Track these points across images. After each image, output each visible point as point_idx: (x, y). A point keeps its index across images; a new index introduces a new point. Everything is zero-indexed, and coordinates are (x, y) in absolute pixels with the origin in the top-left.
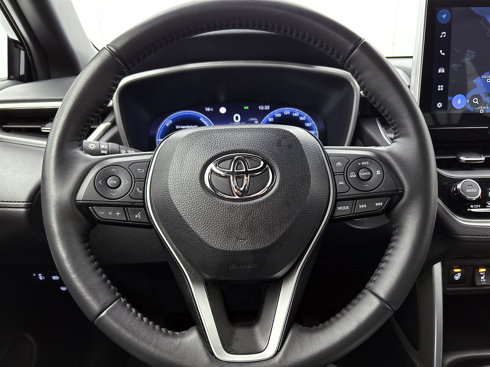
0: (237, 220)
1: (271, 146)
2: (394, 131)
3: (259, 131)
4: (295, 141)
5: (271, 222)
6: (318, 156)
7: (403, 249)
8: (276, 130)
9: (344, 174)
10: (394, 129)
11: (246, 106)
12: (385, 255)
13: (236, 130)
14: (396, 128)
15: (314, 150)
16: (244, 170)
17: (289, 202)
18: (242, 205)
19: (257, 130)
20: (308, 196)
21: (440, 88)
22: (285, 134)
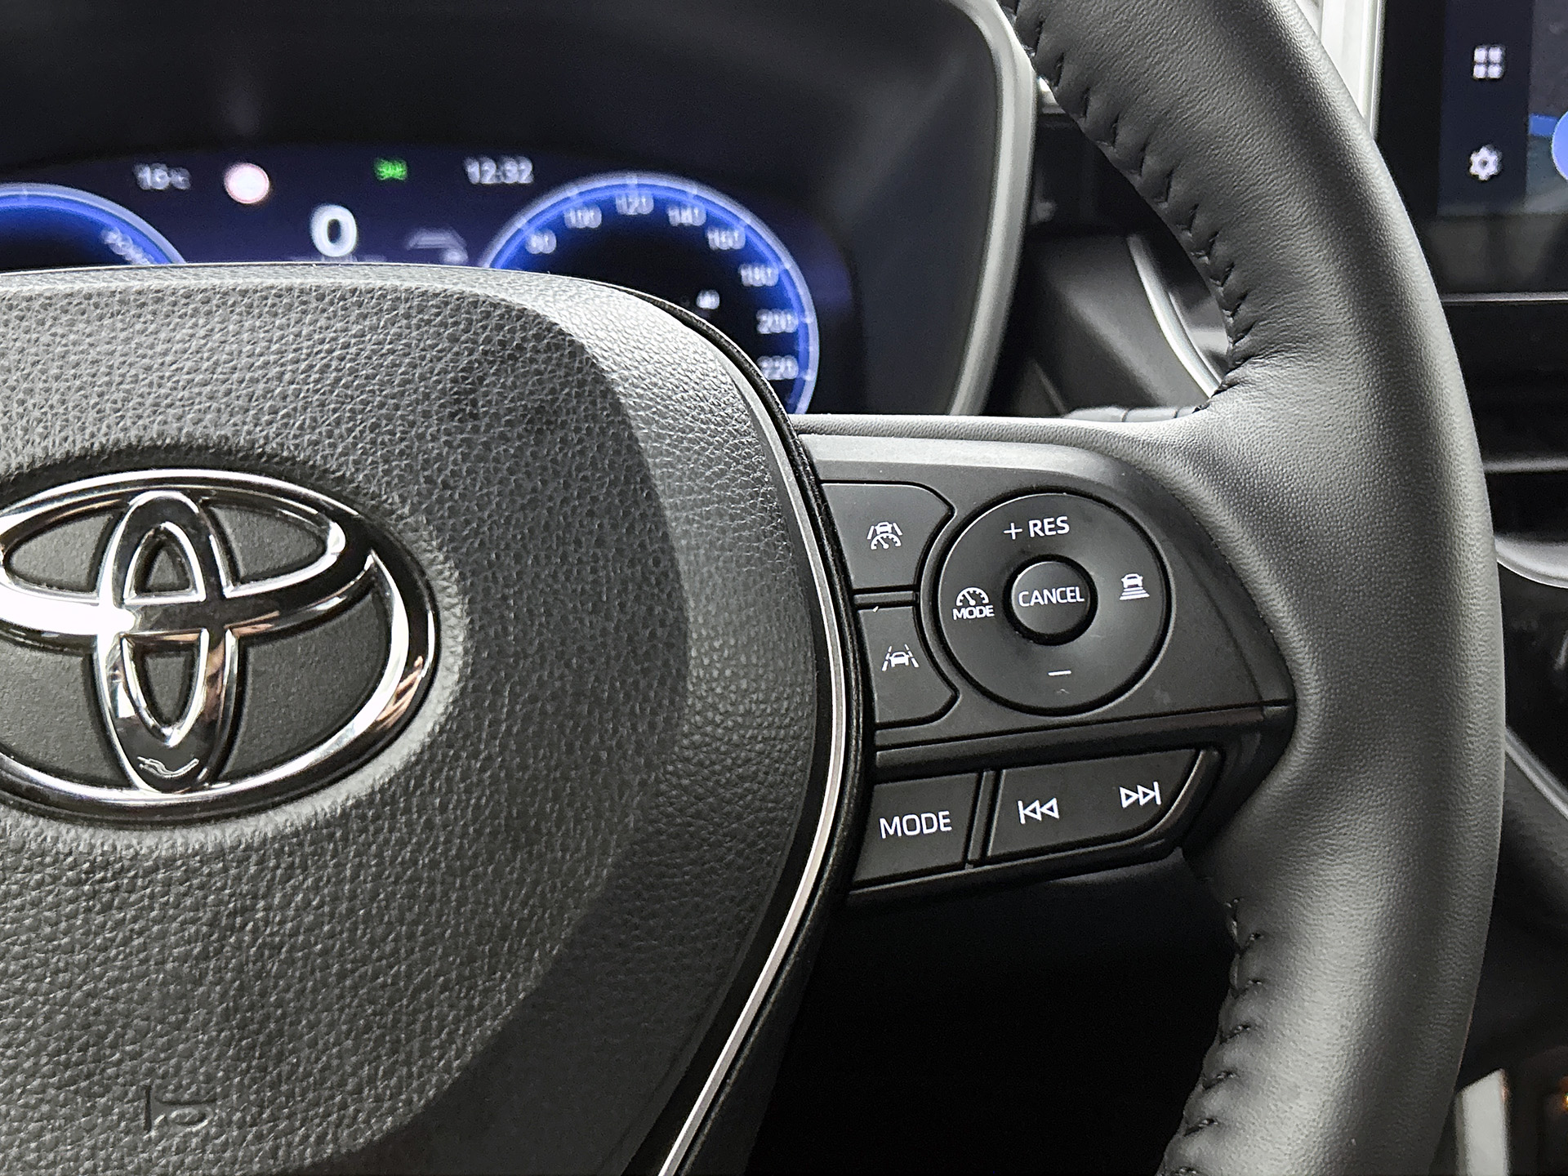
0: (142, 962)
1: (402, 417)
2: (1232, 316)
3: (324, 311)
4: (581, 384)
5: (399, 962)
6: (744, 486)
7: (1295, 1091)
8: (447, 304)
9: (918, 597)
10: (1232, 303)
11: (390, 157)
12: (1182, 1130)
13: (158, 300)
14: (1243, 297)
15: (720, 446)
16: (199, 594)
17: (535, 815)
18: (180, 849)
19: (305, 303)
20: (670, 768)
21: (1488, 62)
22: (512, 331)
